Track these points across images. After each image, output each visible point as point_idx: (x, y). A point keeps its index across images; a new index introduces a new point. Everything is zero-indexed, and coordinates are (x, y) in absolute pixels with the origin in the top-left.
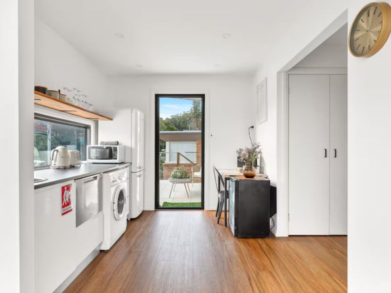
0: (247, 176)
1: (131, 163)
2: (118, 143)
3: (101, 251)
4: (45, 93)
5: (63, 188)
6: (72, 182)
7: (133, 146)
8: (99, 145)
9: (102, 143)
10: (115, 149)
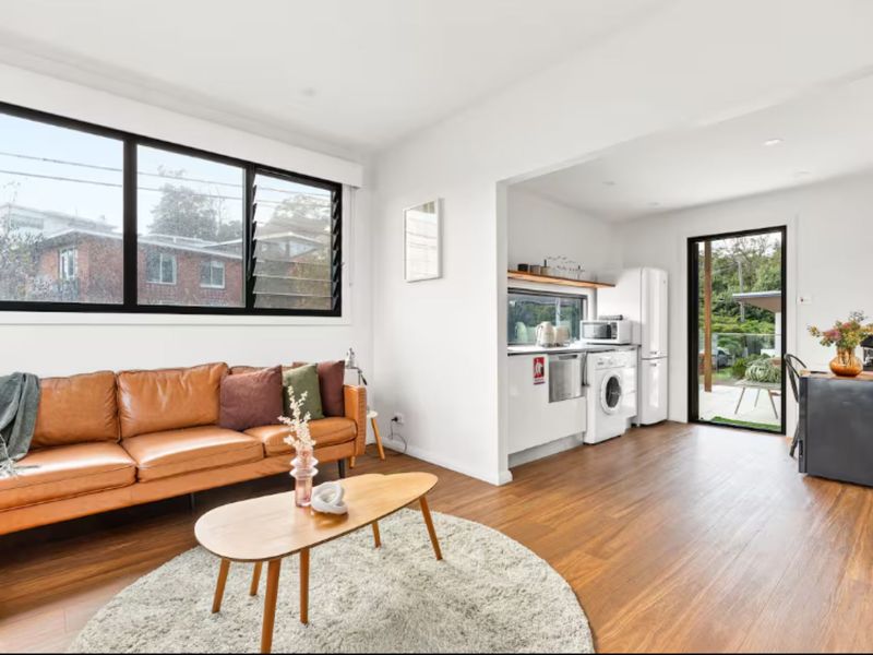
0: (839, 373)
1: (640, 346)
2: (621, 318)
3: (584, 444)
4: (526, 270)
5: (535, 361)
6: (545, 356)
7: (644, 321)
8: (598, 321)
9: (601, 318)
10: (615, 326)
